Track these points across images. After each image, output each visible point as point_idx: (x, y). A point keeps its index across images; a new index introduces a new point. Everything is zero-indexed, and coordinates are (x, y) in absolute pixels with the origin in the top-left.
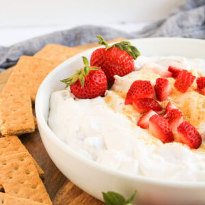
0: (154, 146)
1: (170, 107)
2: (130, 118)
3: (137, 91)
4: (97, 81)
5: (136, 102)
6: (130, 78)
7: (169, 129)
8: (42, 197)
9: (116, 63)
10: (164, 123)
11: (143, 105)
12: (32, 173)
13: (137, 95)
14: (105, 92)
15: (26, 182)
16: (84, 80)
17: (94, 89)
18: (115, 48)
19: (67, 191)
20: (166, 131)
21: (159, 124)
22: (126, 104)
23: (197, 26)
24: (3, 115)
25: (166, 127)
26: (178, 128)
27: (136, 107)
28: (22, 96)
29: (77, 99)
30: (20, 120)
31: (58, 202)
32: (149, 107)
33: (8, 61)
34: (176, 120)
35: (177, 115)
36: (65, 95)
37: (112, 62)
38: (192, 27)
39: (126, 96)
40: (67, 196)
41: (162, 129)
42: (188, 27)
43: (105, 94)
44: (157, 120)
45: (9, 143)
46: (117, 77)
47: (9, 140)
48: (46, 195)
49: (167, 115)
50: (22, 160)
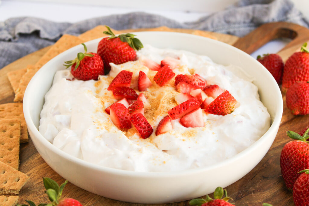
1: (140, 98)
4: (90, 66)
6: (122, 67)
7: (126, 118)
8: (12, 158)
12: (15, 137)
15: (6, 144)
16: (79, 63)
17: (86, 73)
18: (118, 38)
20: (122, 119)
22: (108, 89)
23: (244, 23)
29: (75, 79)
34: (138, 110)
36: (65, 74)
37: (111, 51)
38: (239, 23)
42: (235, 23)
43: (98, 78)
44: (116, 108)
45: (15, 109)
46: (112, 64)
47: (17, 106)
48: (16, 158)
49: (132, 105)
50: (12, 125)
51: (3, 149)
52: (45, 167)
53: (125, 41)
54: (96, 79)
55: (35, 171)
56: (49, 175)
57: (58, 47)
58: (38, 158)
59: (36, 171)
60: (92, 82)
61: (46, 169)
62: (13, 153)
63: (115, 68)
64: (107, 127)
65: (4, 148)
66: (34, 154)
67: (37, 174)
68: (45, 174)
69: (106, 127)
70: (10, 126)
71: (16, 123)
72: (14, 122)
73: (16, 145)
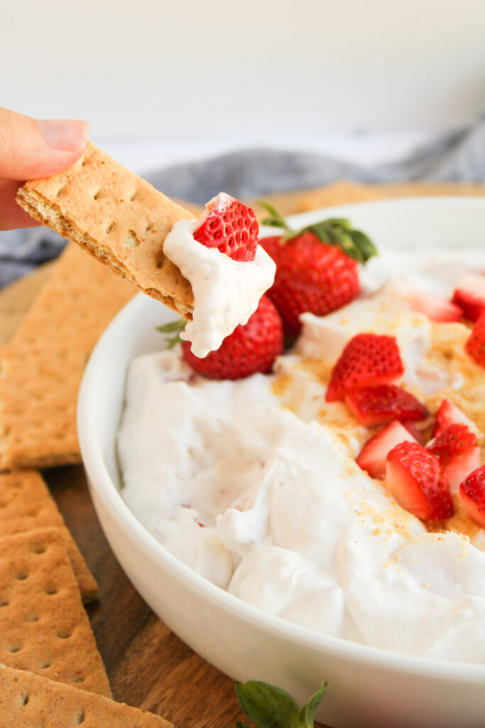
0: (396, 537)
1: (447, 414)
2: (344, 439)
3: (359, 365)
5: (354, 399)
6: (343, 323)
7: (440, 484)
8: (81, 664)
9: (309, 281)
10: (427, 467)
11: (371, 409)
12: (63, 592)
13: (359, 377)
14: (272, 362)
15: (44, 620)
18: (308, 237)
19: (155, 641)
20: (432, 491)
21: (414, 469)
22: (329, 398)
24: (6, 411)
25: (431, 480)
26: (462, 487)
27: (355, 410)
28: (63, 354)
29: (199, 378)
30: (49, 427)
31: (129, 678)
32: (391, 413)
33: (44, 245)
34: (460, 457)
35: (465, 443)
36: (166, 367)
37: (296, 278)
39: (329, 375)
40: (155, 659)
41: (420, 485)
43: (275, 367)
44: (407, 458)
45: (16, 495)
46: (307, 318)
47: (18, 485)
48: (94, 659)
49: (435, 444)
50: (40, 551)
51: (42, 638)
52: (191, 678)
53: (334, 240)
54: (268, 370)
55: (165, 695)
56: (217, 702)
57: (66, 278)
58: (153, 649)
59: (169, 693)
60: (258, 383)
61: (198, 683)
62: (80, 645)
63: (322, 330)
64: (400, 525)
65: (44, 634)
66: (134, 635)
67: (177, 706)
68: (202, 701)
69: (397, 526)
70: (35, 558)
71: (50, 542)
72: (43, 541)
73: (79, 617)
